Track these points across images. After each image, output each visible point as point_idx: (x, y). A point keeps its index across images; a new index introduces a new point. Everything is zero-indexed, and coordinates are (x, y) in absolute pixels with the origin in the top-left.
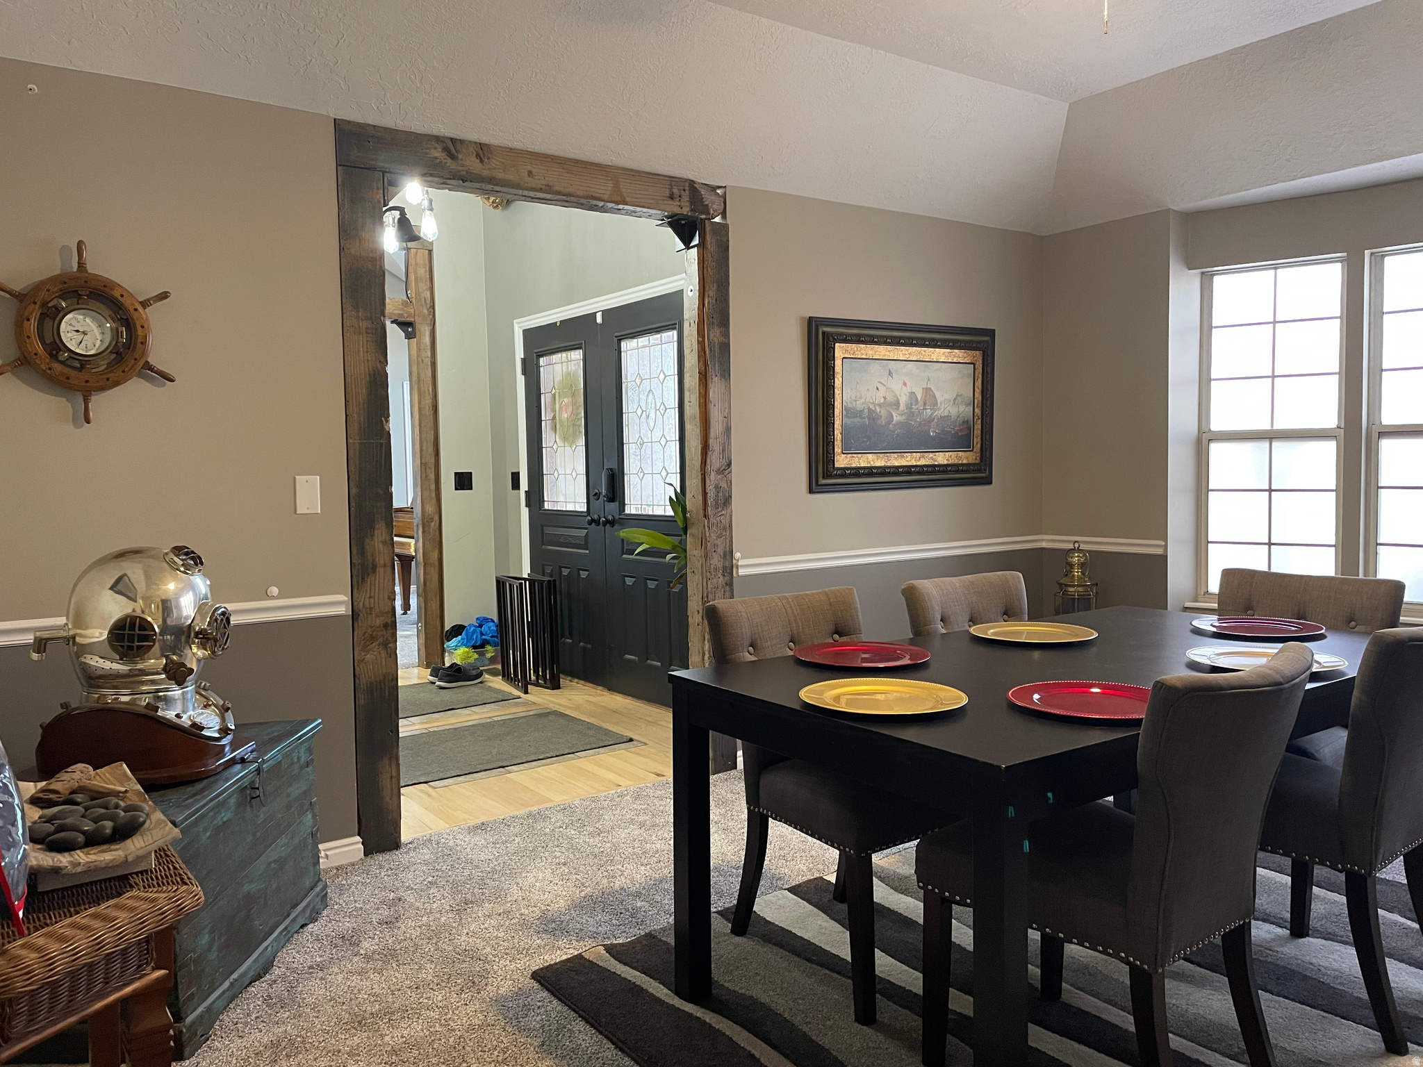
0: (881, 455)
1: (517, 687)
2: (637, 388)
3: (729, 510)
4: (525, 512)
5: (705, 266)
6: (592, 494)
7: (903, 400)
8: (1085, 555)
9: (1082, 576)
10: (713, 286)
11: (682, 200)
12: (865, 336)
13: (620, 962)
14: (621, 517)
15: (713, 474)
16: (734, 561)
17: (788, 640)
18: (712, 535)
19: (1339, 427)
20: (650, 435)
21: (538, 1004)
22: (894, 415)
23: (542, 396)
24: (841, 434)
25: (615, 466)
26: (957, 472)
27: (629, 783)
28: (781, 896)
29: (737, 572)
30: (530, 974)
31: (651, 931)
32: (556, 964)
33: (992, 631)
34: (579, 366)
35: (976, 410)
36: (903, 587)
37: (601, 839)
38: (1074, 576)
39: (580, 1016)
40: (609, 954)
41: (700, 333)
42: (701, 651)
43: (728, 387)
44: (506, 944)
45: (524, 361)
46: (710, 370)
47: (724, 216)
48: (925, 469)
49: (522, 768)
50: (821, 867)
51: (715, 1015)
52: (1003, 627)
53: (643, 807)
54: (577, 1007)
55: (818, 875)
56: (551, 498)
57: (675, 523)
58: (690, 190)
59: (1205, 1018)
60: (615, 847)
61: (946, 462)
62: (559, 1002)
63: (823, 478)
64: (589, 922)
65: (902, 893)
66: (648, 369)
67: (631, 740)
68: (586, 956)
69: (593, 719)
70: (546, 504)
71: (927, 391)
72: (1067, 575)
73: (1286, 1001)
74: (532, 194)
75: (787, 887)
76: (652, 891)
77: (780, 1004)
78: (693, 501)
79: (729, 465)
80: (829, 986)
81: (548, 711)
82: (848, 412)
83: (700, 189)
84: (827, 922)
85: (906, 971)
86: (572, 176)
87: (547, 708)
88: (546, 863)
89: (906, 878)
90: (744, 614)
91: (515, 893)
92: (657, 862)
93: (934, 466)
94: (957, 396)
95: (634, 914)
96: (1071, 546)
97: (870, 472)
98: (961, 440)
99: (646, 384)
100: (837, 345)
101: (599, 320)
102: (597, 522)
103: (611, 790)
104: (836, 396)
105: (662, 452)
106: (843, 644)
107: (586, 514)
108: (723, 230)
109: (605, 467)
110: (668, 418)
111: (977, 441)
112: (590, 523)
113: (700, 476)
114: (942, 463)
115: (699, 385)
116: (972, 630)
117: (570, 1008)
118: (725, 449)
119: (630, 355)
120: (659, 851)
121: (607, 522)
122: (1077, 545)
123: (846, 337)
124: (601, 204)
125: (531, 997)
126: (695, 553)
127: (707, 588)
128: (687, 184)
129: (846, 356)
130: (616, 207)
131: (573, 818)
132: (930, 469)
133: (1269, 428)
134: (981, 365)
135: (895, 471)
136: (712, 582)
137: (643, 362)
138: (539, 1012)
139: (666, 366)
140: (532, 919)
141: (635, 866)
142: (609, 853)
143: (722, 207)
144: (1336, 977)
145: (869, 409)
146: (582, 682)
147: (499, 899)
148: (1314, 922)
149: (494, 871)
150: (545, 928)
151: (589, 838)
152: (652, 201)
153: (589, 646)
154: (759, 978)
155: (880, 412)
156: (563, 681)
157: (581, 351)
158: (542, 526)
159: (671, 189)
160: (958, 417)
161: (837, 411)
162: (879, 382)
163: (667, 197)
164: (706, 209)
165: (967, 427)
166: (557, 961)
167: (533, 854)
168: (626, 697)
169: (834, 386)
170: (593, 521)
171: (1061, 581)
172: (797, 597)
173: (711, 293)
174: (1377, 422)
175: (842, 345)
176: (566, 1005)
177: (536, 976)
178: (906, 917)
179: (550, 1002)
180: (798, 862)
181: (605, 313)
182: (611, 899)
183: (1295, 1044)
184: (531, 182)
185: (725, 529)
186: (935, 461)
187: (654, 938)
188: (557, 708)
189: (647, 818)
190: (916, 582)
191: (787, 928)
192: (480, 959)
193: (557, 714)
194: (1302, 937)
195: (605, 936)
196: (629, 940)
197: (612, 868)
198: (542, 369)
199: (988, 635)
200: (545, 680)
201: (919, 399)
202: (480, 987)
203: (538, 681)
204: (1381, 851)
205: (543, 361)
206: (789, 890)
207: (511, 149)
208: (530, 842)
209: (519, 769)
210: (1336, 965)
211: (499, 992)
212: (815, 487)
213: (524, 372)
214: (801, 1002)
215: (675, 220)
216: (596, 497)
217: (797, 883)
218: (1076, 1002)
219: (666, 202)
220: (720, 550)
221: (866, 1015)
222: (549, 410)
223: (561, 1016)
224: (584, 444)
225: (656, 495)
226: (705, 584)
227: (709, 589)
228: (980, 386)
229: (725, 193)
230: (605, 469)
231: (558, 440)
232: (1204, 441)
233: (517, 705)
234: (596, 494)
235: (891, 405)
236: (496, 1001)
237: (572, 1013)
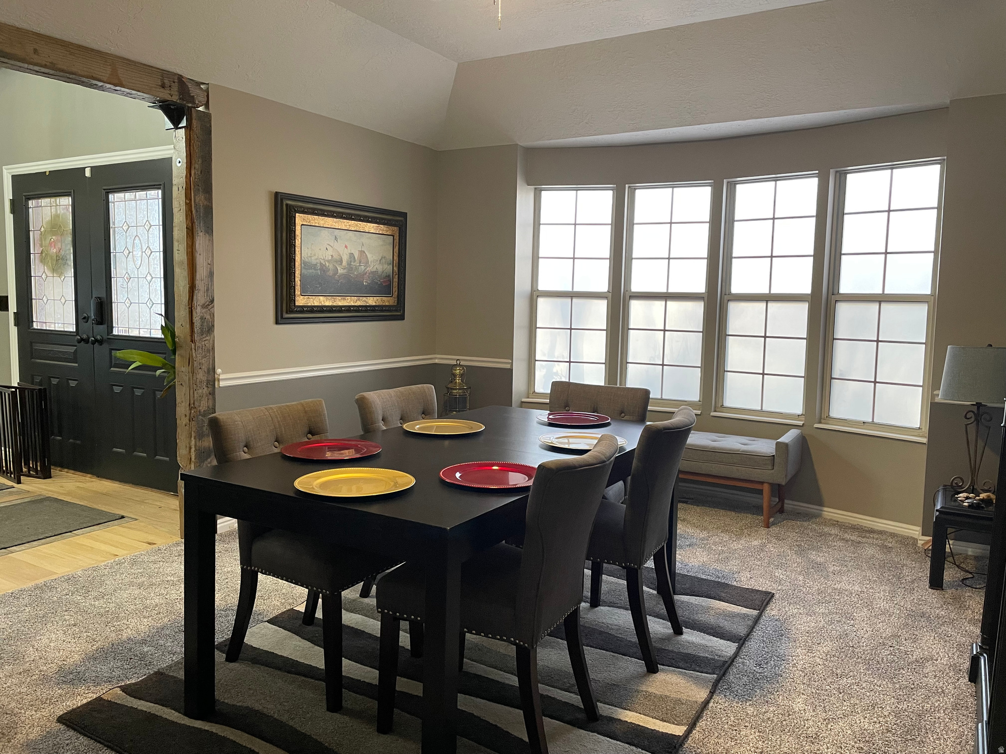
0: (329, 298)
1: (10, 479)
2: (125, 233)
3: (212, 336)
4: (14, 331)
5: (191, 144)
6: (80, 318)
7: (345, 258)
8: (463, 369)
9: (461, 383)
10: (199, 161)
11: (172, 89)
12: (317, 209)
13: (135, 697)
14: (109, 337)
15: (199, 308)
16: (216, 376)
17: (274, 440)
18: (198, 356)
19: (608, 292)
20: (136, 272)
21: (67, 742)
22: (339, 269)
23: (31, 233)
24: (300, 281)
25: (103, 295)
26: (382, 311)
27: (126, 552)
28: (263, 627)
29: (219, 384)
30: (56, 719)
31: (158, 669)
32: (79, 708)
33: (418, 426)
34: (68, 210)
35: (395, 268)
36: (356, 398)
37: (105, 601)
38: (456, 382)
39: (105, 746)
40: (125, 693)
41: (188, 196)
42: (188, 446)
43: (211, 241)
44: (29, 697)
45: (13, 202)
46: (196, 227)
47: (207, 106)
48: (360, 309)
49: (24, 548)
50: (290, 601)
51: (220, 726)
52: (425, 423)
53: (140, 571)
54: (103, 739)
55: (289, 608)
56: (39, 319)
57: (164, 344)
58: (178, 82)
59: (548, 667)
60: (119, 606)
61: (374, 304)
62: (85, 738)
63: (287, 313)
64: (104, 669)
65: (351, 612)
66: (134, 218)
67: (123, 517)
68: (105, 697)
69: (86, 502)
70: (35, 324)
71: (362, 252)
72: (452, 382)
73: (592, 649)
74: (37, 68)
75: (266, 619)
76: (157, 637)
77: (271, 709)
78: (181, 328)
79: (212, 301)
80: (305, 689)
81: (42, 497)
82: (305, 264)
83: (187, 83)
84: (300, 641)
85: (361, 667)
86: (74, 57)
87: (41, 495)
88: (57, 626)
89: (354, 600)
90: (240, 423)
91: (32, 654)
92: (157, 614)
93: (366, 306)
94: (382, 258)
95: (143, 658)
96: (454, 362)
97: (322, 309)
98: (383, 288)
99: (133, 230)
100: (297, 214)
101: (88, 173)
102: (86, 341)
103: (109, 560)
104: (297, 252)
105: (148, 286)
106: (318, 442)
107: (75, 334)
108: (206, 118)
109: (94, 296)
110: (154, 259)
111: (395, 289)
112: (79, 341)
113: (188, 309)
114: (371, 304)
115: (187, 237)
116: (404, 426)
117: (96, 740)
118: (209, 290)
119: (118, 206)
120: (158, 604)
121: (96, 341)
122: (458, 362)
123: (304, 210)
124: (100, 84)
125: (59, 737)
126: (183, 369)
127: (194, 397)
128: (176, 77)
129: (304, 223)
130: (114, 88)
131: (77, 586)
132: (363, 309)
133: (571, 290)
134: (398, 237)
135: (340, 309)
136: (197, 393)
137: (129, 212)
138: (68, 748)
139: (151, 218)
140: (51, 674)
141: (138, 619)
142: (114, 612)
143: (206, 99)
144: (618, 630)
145: (321, 264)
146: (72, 471)
147: (18, 661)
148: (603, 597)
149: (9, 638)
150: (64, 679)
151: (95, 601)
152: (146, 87)
153: (78, 442)
154: (252, 692)
155: (329, 266)
156: (54, 471)
157: (70, 198)
158: (31, 343)
159: (162, 80)
160: (383, 272)
161: (297, 264)
162: (328, 244)
163: (159, 85)
164: (192, 99)
165: (388, 279)
166: (79, 705)
167: (44, 620)
168: (115, 482)
169: (295, 245)
170: (82, 340)
171: (449, 386)
172: (280, 408)
173: (197, 166)
174: (628, 290)
175: (301, 215)
176: (92, 738)
177: (61, 720)
178: (357, 629)
179: (76, 739)
180: (273, 600)
181: (93, 168)
182: (121, 648)
183: (599, 676)
184: (36, 59)
185: (208, 351)
186: (367, 303)
187: (162, 674)
188: (50, 495)
189: (145, 579)
190: (366, 394)
191: (269, 650)
192: (6, 714)
193: (51, 500)
194: (597, 607)
195: (119, 679)
196: (140, 679)
197: (119, 623)
198: (30, 210)
199: (416, 430)
200: (36, 470)
201: (356, 258)
202: (10, 737)
203: (29, 473)
204: (645, 554)
205: (32, 203)
206: (268, 621)
207: (18, 28)
208: (40, 610)
209: (20, 549)
210: (616, 622)
211: (29, 738)
212: (279, 320)
213: (13, 211)
214: (286, 704)
215: (165, 105)
216: (85, 320)
217: (274, 615)
218: (473, 670)
219: (158, 90)
220: (204, 367)
221: (335, 705)
222: (38, 245)
223: (88, 749)
224: (73, 275)
225: (142, 321)
226: (192, 394)
227: (196, 398)
228: (397, 252)
229: (208, 88)
230: (93, 298)
231: (46, 271)
232: (535, 297)
233: (11, 493)
234: (85, 318)
235: (336, 261)
236: (27, 746)
237: (98, 744)
